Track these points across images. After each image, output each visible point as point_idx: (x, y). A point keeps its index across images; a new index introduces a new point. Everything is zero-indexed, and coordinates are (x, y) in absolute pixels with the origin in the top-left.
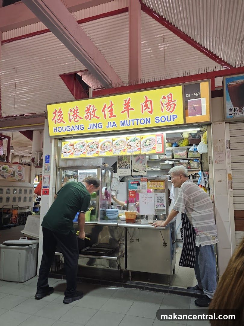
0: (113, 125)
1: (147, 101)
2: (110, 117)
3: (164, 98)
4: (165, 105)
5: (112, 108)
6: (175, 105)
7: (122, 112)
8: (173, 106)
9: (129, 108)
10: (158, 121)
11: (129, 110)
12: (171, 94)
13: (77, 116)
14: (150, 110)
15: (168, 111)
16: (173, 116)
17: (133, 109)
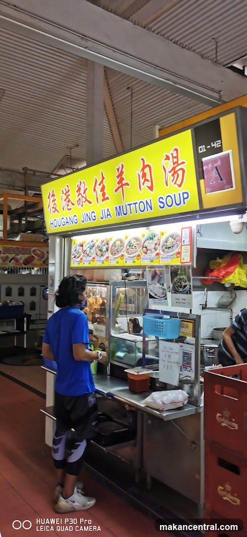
0: (108, 215)
1: (145, 167)
2: (103, 200)
3: (167, 158)
4: (170, 172)
5: (104, 184)
6: (184, 171)
7: (116, 191)
8: (180, 172)
9: (124, 182)
10: (162, 205)
11: (124, 187)
12: (176, 150)
13: (69, 201)
14: (149, 184)
15: (175, 184)
16: (183, 193)
17: (127, 184)
